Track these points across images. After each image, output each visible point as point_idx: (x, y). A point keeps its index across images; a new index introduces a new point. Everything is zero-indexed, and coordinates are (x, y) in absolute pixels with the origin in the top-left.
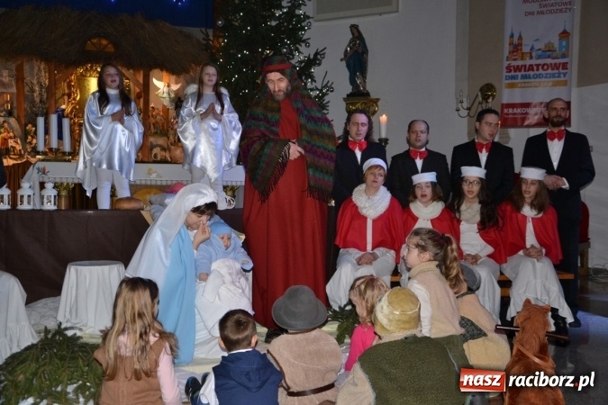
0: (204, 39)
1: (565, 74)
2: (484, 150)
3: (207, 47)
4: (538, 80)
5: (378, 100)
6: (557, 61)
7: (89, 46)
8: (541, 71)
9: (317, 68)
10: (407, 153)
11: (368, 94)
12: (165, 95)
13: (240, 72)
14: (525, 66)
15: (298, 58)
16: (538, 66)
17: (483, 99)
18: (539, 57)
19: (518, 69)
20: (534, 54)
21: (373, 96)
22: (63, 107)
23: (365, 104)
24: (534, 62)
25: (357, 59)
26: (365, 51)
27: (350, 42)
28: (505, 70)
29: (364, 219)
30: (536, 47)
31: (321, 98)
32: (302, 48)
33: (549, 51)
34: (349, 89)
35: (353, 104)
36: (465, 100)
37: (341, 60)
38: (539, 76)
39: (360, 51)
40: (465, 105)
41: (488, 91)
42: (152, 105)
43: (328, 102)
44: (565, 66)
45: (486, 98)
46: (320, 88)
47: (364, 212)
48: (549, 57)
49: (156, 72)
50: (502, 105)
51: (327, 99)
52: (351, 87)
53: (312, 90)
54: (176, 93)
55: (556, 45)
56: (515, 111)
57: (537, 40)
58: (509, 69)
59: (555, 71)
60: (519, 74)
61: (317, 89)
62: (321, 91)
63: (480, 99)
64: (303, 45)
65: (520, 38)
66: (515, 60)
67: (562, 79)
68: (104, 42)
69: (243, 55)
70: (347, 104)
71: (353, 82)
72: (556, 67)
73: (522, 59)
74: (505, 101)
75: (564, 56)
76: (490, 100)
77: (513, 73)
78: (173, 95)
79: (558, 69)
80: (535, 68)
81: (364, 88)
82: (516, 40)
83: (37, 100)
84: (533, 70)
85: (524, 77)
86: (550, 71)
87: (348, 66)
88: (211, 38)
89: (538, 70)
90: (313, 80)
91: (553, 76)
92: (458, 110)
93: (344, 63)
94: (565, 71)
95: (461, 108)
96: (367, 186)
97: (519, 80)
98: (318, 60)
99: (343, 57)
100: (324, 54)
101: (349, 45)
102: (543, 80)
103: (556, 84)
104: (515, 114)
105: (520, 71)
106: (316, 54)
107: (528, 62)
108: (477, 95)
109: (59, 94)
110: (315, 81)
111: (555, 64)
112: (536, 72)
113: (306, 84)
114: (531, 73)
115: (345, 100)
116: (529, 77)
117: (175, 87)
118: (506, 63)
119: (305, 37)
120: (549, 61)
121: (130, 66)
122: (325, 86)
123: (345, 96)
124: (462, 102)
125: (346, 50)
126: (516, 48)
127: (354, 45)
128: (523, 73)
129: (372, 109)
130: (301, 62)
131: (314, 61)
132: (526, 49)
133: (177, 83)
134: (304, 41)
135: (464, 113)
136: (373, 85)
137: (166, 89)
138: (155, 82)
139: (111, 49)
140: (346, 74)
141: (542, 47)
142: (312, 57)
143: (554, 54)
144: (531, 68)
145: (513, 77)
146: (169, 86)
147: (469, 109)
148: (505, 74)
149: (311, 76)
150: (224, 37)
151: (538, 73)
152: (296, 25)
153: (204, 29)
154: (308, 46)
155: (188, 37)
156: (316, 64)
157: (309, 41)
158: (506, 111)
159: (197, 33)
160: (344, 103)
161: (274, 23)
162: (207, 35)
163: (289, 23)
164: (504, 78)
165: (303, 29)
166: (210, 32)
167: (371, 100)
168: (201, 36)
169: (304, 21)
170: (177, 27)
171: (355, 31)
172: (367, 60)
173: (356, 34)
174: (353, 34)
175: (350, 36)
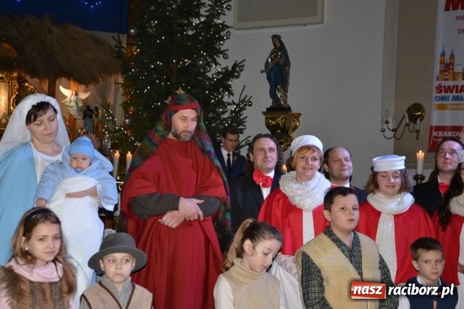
0: (117, 46)
3: (119, 55)
5: (299, 115)
9: (235, 80)
11: (289, 109)
12: (73, 104)
13: (152, 84)
14: (457, 87)
15: (213, 71)
17: (410, 119)
19: (449, 89)
21: (294, 110)
23: (286, 118)
25: (278, 72)
26: (287, 63)
27: (272, 53)
28: (435, 90)
31: (237, 113)
32: (220, 59)
34: (269, 103)
35: (273, 119)
36: (390, 120)
37: (262, 72)
39: (282, 64)
40: (391, 126)
41: (415, 113)
43: (246, 118)
45: (413, 119)
46: (237, 102)
49: (63, 80)
50: (431, 127)
51: (245, 113)
52: (271, 100)
53: (229, 104)
54: (84, 101)
56: (445, 134)
58: (439, 89)
60: (451, 95)
61: (234, 103)
62: (238, 105)
63: (408, 121)
64: (221, 56)
65: (452, 56)
66: (447, 80)
69: (156, 66)
70: (266, 119)
71: (273, 95)
73: (454, 79)
74: (435, 123)
76: (418, 121)
77: (443, 94)
78: (80, 104)
81: (285, 103)
82: (447, 59)
85: (455, 98)
87: (269, 79)
88: (125, 46)
90: (231, 93)
92: (383, 131)
93: (264, 75)
95: (386, 129)
97: (450, 102)
98: (237, 72)
99: (264, 68)
100: (242, 66)
101: (270, 57)
105: (452, 92)
106: (235, 66)
107: (460, 83)
108: (404, 116)
110: (233, 94)
113: (222, 97)
115: (264, 113)
117: (83, 96)
118: (436, 84)
119: (223, 48)
121: (34, 74)
122: (243, 101)
123: (265, 110)
124: (387, 122)
125: (267, 62)
126: (448, 67)
127: (276, 56)
128: (454, 94)
129: (293, 125)
130: (219, 73)
131: (233, 72)
132: (458, 69)
133: (86, 92)
134: (222, 52)
135: (391, 134)
136: (294, 99)
137: (73, 98)
139: (14, 54)
142: (230, 68)
145: (443, 98)
146: (76, 94)
147: (395, 130)
148: (435, 94)
149: (228, 88)
150: (139, 47)
152: (214, 35)
153: (115, 35)
154: (227, 58)
155: (100, 42)
156: (233, 76)
157: (227, 52)
158: (435, 134)
159: (109, 38)
160: (263, 117)
161: (190, 33)
162: (120, 42)
163: (207, 32)
164: (434, 99)
165: (221, 38)
166: (124, 38)
167: (293, 115)
168: (113, 43)
169: (223, 30)
170: (89, 32)
171: (277, 42)
172: (289, 73)
173: (279, 45)
174: (275, 45)
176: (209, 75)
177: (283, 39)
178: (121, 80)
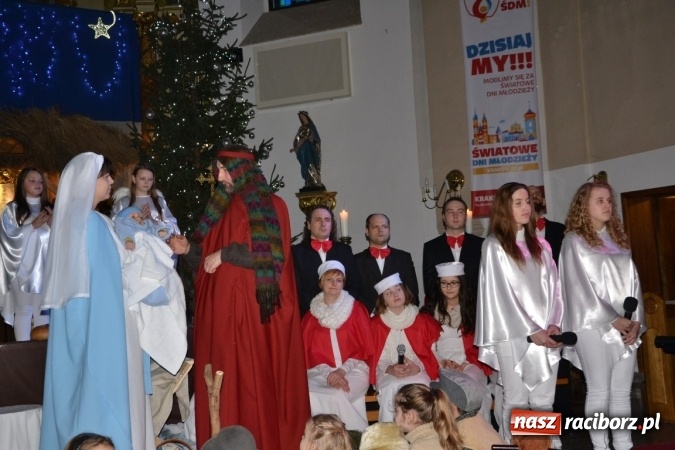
0: (132, 134)
1: (535, 157)
2: (456, 245)
3: (136, 143)
4: (507, 164)
5: (335, 193)
6: (526, 143)
8: (510, 155)
9: (263, 161)
10: (367, 252)
11: (323, 188)
13: (175, 170)
14: (493, 149)
16: (506, 149)
17: (451, 187)
18: (506, 140)
19: (485, 153)
20: (500, 137)
21: (329, 189)
23: (321, 198)
24: (502, 145)
25: (308, 149)
26: (317, 140)
27: (300, 131)
28: (472, 155)
29: (327, 331)
30: (503, 129)
32: (246, 139)
33: (515, 133)
34: (302, 183)
35: (308, 200)
36: (431, 189)
37: (291, 151)
38: (508, 160)
39: (312, 140)
40: (432, 195)
41: (455, 179)
44: (534, 148)
45: (453, 186)
47: (324, 323)
48: (517, 139)
50: (472, 192)
52: (303, 181)
55: (523, 126)
56: (486, 198)
57: (502, 121)
58: (476, 153)
59: (525, 154)
60: (487, 159)
63: (448, 188)
64: (247, 136)
65: (484, 119)
66: (482, 143)
67: (533, 162)
68: (11, 142)
69: (179, 150)
70: (300, 200)
71: (305, 175)
72: (525, 149)
73: (489, 142)
74: (475, 188)
75: (532, 138)
76: (459, 188)
77: (480, 158)
79: (527, 151)
80: (503, 151)
81: (319, 182)
82: (480, 122)
84: (501, 154)
85: (492, 161)
86: (519, 154)
87: (299, 158)
88: (140, 132)
89: (506, 153)
91: (523, 159)
92: (424, 201)
93: (294, 154)
94: (534, 154)
95: (427, 198)
96: (325, 294)
97: (488, 165)
98: (265, 151)
99: (292, 147)
100: (271, 145)
101: (298, 134)
102: (513, 163)
103: (526, 168)
104: (486, 202)
105: (488, 155)
106: (262, 145)
107: (495, 145)
108: (444, 184)
111: (524, 146)
112: (504, 156)
114: (500, 157)
115: (297, 195)
116: (498, 162)
118: (472, 148)
119: (248, 128)
120: (517, 143)
122: (275, 181)
123: (298, 192)
124: (428, 192)
125: (296, 140)
126: (481, 131)
127: (305, 134)
128: (491, 157)
129: (330, 204)
131: (261, 153)
132: (492, 131)
134: (248, 132)
135: (432, 203)
136: (328, 177)
139: (19, 149)
140: (298, 166)
141: (509, 129)
142: (257, 149)
143: (522, 136)
144: (499, 151)
145: (481, 162)
147: (436, 199)
148: (472, 159)
150: (155, 131)
151: (506, 156)
152: (238, 114)
153: (130, 123)
154: (253, 137)
155: (113, 132)
156: (262, 157)
157: (253, 132)
158: (476, 199)
159: (124, 127)
160: (297, 199)
161: (212, 113)
162: (135, 130)
163: (230, 112)
164: (471, 163)
165: (245, 118)
166: (139, 126)
167: (328, 195)
168: (128, 132)
169: (246, 110)
170: (99, 122)
171: (304, 119)
172: (320, 150)
173: (306, 122)
174: (302, 122)
175: (300, 124)
177: (309, 115)
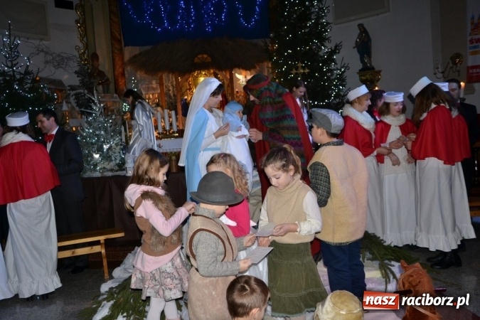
0: (264, 46)
5: (380, 71)
7: (196, 60)
9: (338, 55)
11: (373, 68)
13: (287, 64)
15: (324, 50)
17: (453, 64)
19: (478, 41)
21: (377, 69)
22: (186, 97)
23: (372, 74)
25: (364, 46)
27: (359, 36)
28: (469, 43)
31: (341, 75)
32: (326, 43)
34: (360, 66)
35: (364, 76)
36: (440, 66)
37: (354, 48)
39: (366, 41)
40: (440, 70)
41: (456, 59)
42: (237, 90)
43: (346, 77)
46: (339, 68)
49: (237, 69)
50: (468, 67)
51: (345, 74)
53: (335, 70)
56: (478, 70)
58: (471, 41)
62: (340, 70)
63: (451, 65)
64: (327, 41)
66: (476, 34)
68: (205, 56)
69: (288, 53)
70: (360, 76)
71: (362, 61)
74: (470, 64)
76: (458, 65)
77: (475, 44)
81: (371, 64)
82: (476, 21)
83: (172, 95)
87: (359, 51)
88: (269, 44)
90: (336, 64)
92: (435, 74)
93: (356, 49)
95: (437, 72)
98: (338, 50)
99: (354, 45)
100: (340, 46)
101: (358, 38)
104: (478, 73)
106: (336, 46)
108: (449, 63)
109: (184, 90)
115: (358, 73)
118: (469, 38)
119: (327, 37)
124: (438, 68)
125: (357, 41)
126: (476, 26)
127: (362, 37)
129: (376, 78)
130: (327, 52)
131: (335, 50)
134: (328, 39)
136: (377, 61)
137: (244, 80)
138: (237, 76)
139: (209, 60)
140: (358, 56)
142: (333, 48)
145: (475, 47)
146: (246, 77)
147: (443, 72)
148: (469, 45)
149: (333, 61)
152: (321, 29)
153: (263, 40)
154: (330, 42)
155: (255, 45)
156: (336, 53)
157: (330, 39)
159: (260, 42)
160: (358, 76)
161: (306, 30)
162: (266, 43)
164: (468, 48)
165: (326, 31)
166: (268, 41)
167: (376, 72)
168: (263, 44)
169: (327, 26)
171: (361, 28)
173: (363, 30)
174: (360, 30)
175: (359, 32)
176: (321, 53)
177: (364, 26)
178: (270, 65)
